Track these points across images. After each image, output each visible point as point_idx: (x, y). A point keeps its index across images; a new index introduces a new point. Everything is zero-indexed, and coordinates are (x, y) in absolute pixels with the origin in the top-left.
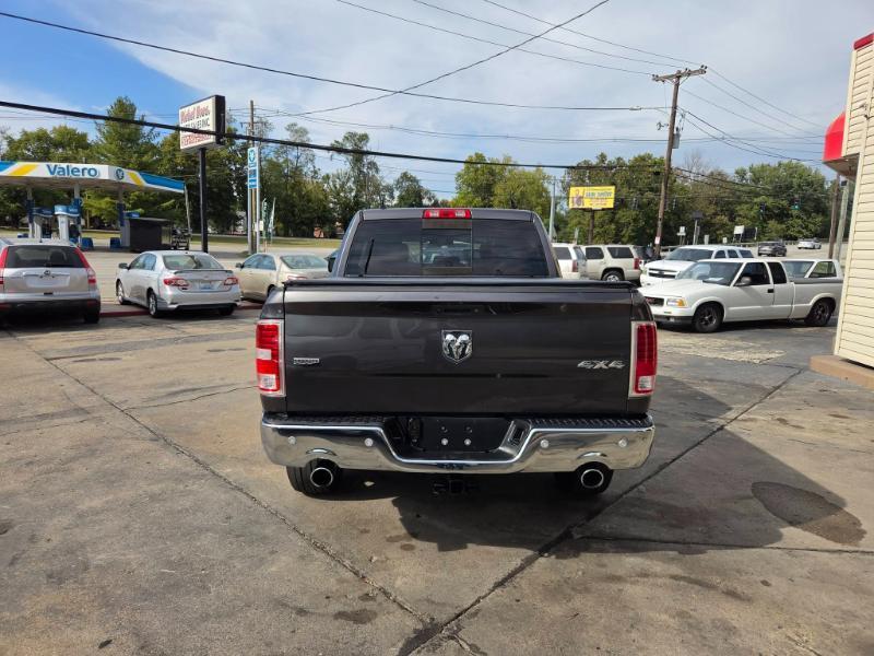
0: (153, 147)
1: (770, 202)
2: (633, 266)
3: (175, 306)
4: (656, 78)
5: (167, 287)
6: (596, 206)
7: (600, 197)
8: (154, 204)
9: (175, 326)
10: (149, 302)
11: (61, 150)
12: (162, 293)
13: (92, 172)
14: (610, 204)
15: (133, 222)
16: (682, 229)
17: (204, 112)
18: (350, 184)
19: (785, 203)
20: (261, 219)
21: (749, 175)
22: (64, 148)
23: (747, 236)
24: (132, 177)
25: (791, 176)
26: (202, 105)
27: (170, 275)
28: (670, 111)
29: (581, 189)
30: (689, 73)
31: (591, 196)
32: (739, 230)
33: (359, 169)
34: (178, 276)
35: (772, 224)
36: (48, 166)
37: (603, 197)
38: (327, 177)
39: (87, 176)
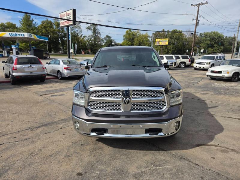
0: (36, 28)
1: (209, 42)
2: (189, 61)
3: (68, 76)
4: (192, 5)
5: (65, 70)
6: (163, 44)
7: (164, 42)
8: (38, 45)
9: (69, 82)
10: (58, 75)
11: (8, 29)
12: (63, 72)
13: (23, 35)
14: (167, 44)
15: (34, 49)
16: (187, 50)
17: (69, 14)
18: (93, 38)
19: (213, 43)
20: (72, 49)
21: (203, 35)
22: (9, 28)
23: (204, 52)
24: (34, 37)
25: (215, 35)
26: (68, 12)
27: (66, 66)
28: (196, 15)
29: (159, 39)
30: (202, 4)
31: (162, 41)
32: (202, 51)
33: (95, 34)
34: (68, 66)
35: (210, 49)
36: (9, 33)
37: (165, 42)
38: (85, 37)
39: (21, 36)
